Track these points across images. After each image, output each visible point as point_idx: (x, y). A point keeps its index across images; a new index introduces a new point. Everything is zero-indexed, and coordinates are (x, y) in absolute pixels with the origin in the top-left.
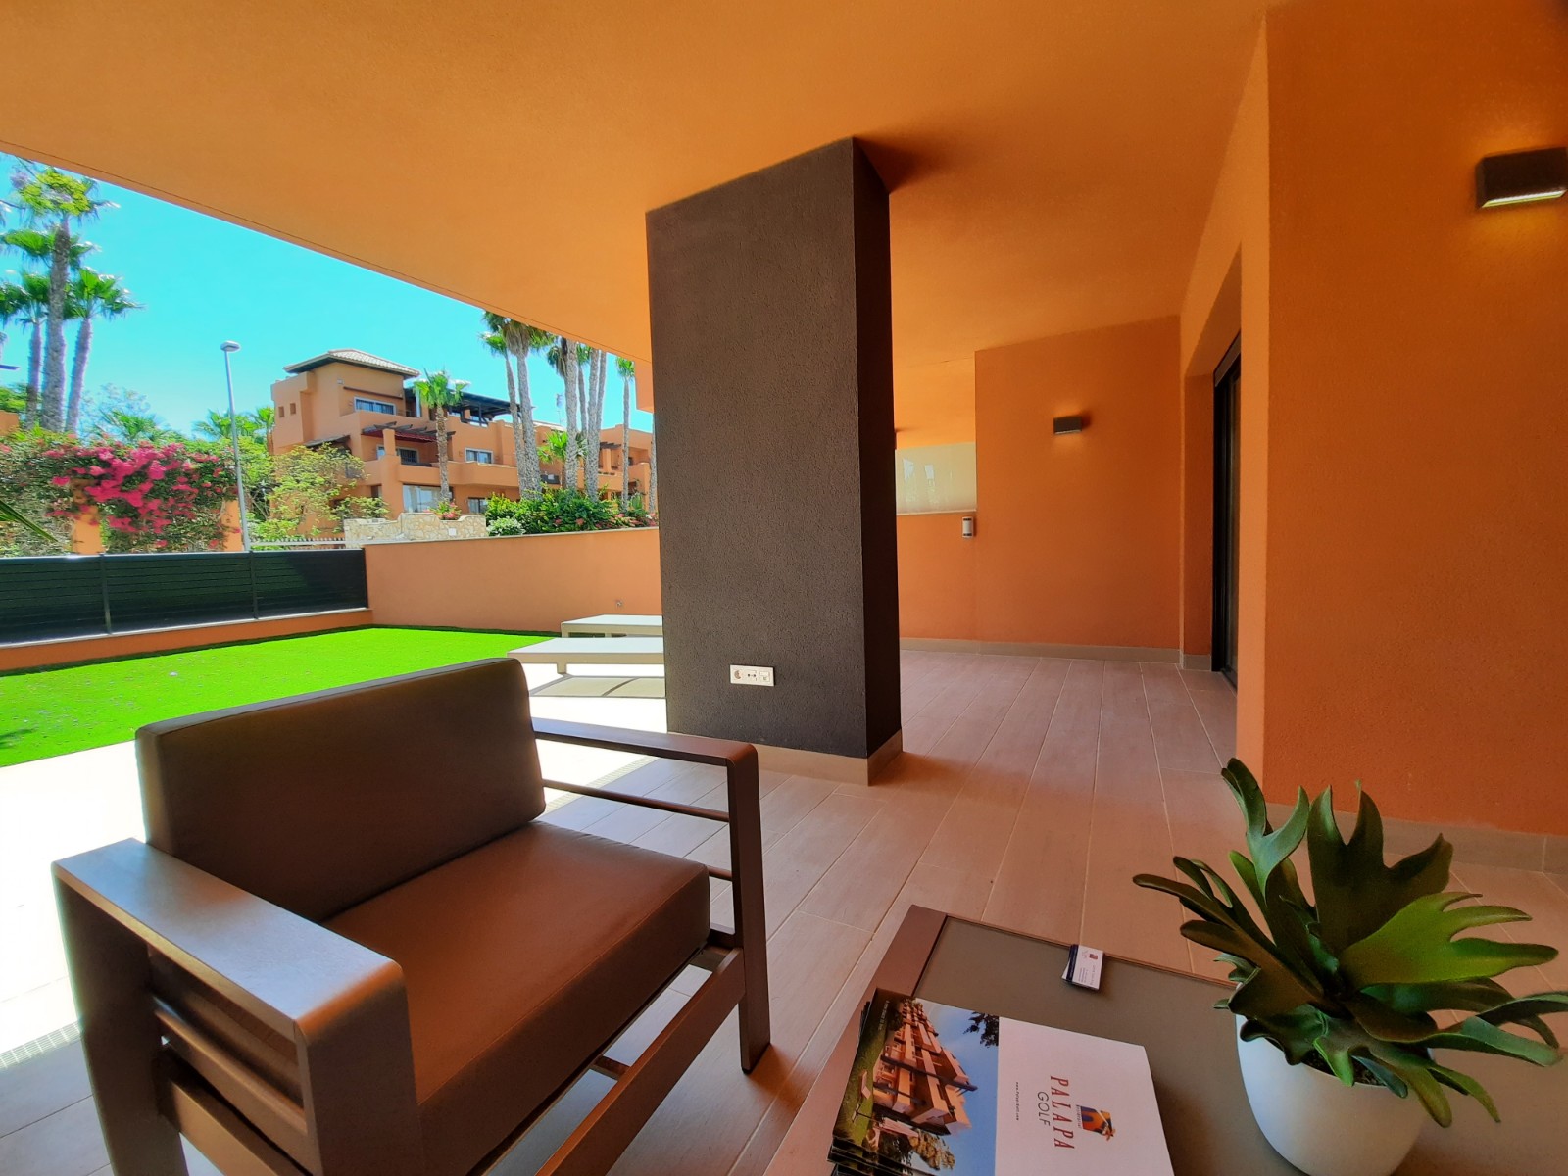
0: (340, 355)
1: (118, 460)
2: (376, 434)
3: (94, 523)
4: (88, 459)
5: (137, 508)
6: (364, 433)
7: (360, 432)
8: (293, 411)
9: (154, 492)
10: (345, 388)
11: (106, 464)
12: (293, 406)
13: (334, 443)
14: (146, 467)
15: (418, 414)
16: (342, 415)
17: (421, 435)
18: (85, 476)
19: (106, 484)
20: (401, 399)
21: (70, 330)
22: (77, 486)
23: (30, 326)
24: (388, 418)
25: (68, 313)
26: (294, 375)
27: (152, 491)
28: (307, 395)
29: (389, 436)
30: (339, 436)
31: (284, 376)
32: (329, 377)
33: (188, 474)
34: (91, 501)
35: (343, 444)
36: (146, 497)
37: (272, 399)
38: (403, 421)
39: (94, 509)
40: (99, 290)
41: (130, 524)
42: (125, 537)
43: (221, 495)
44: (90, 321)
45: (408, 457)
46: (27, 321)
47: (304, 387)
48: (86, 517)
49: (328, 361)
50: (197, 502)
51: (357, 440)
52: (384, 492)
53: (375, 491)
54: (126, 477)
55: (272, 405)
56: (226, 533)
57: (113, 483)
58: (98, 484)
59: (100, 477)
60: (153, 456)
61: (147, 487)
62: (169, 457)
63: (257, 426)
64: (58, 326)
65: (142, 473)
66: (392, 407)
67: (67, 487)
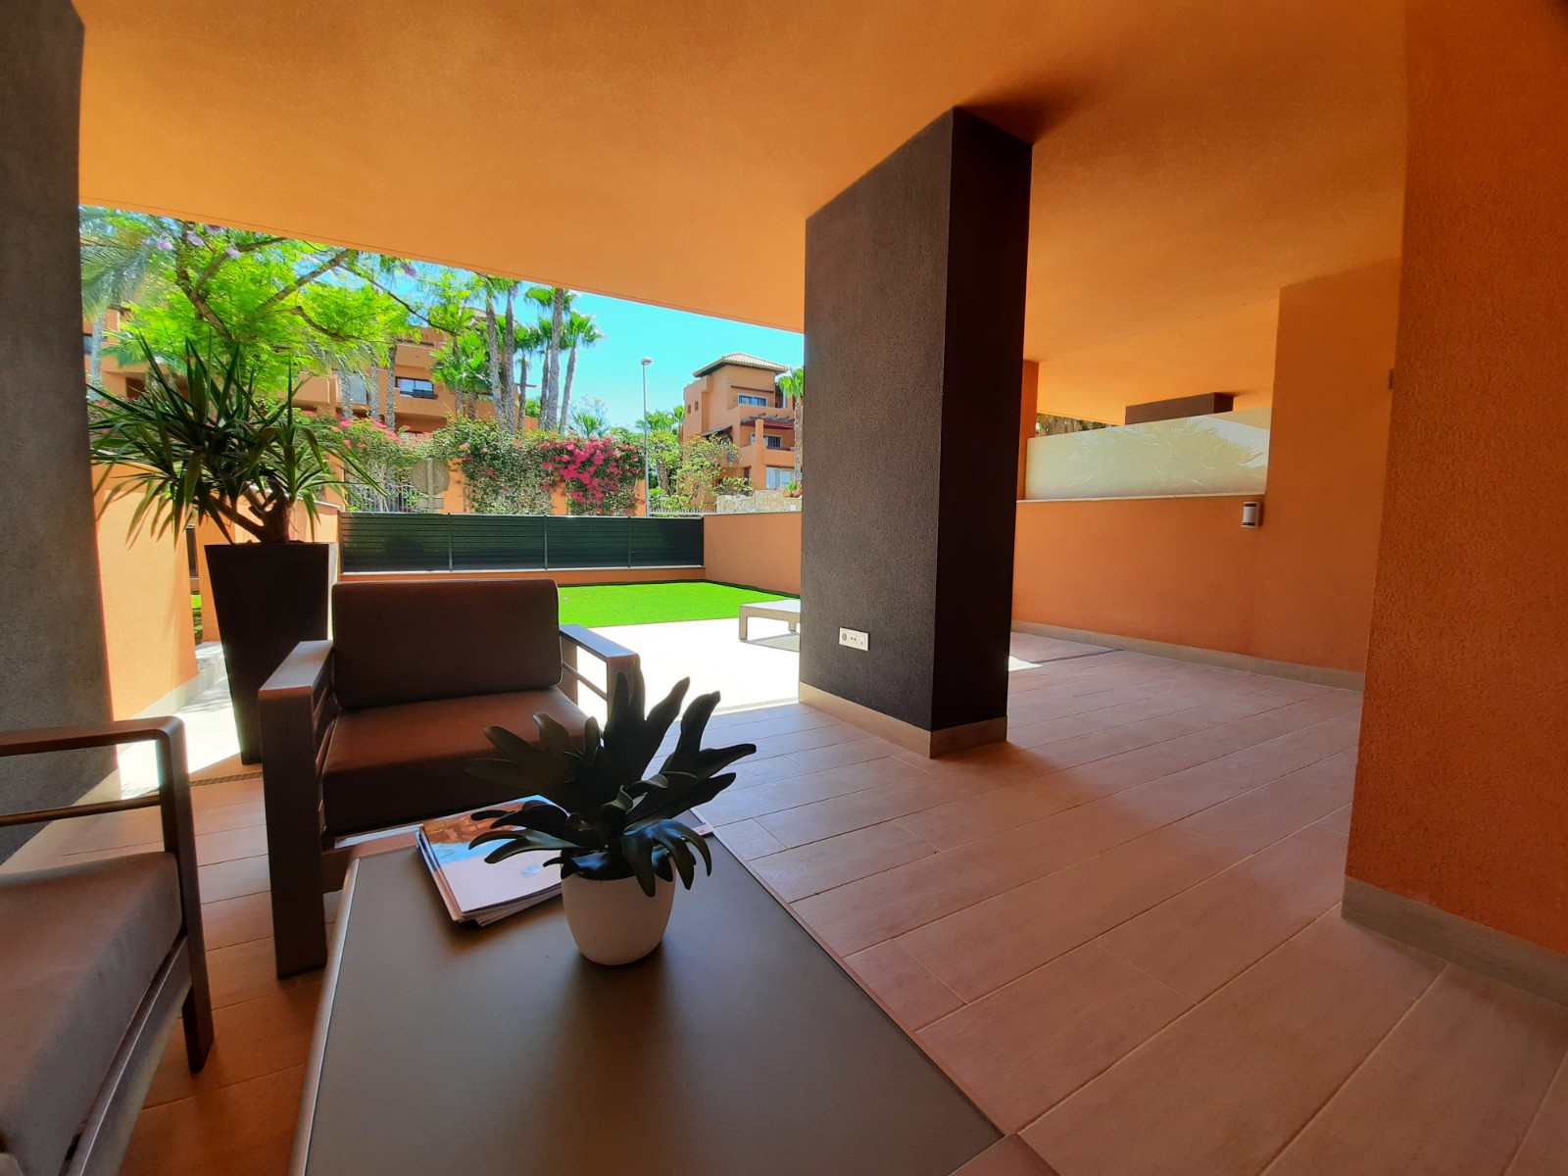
0: (730, 359)
1: (577, 450)
2: (750, 424)
3: (563, 494)
4: (561, 450)
5: (586, 485)
6: (742, 424)
7: (739, 423)
8: (697, 408)
9: (596, 474)
10: (732, 387)
11: (571, 453)
12: (697, 403)
13: (720, 433)
14: (592, 455)
15: (784, 405)
16: (729, 409)
17: (785, 423)
18: (560, 462)
19: (571, 467)
20: (772, 392)
21: (563, 358)
22: (556, 469)
23: (544, 355)
24: (762, 409)
25: (563, 346)
26: (699, 379)
27: (596, 472)
28: (706, 394)
29: (760, 423)
30: (724, 427)
31: (693, 380)
32: (723, 379)
33: (617, 461)
34: (562, 480)
35: (726, 434)
36: (592, 477)
37: (684, 399)
38: (771, 411)
39: (563, 485)
40: (581, 326)
41: (583, 496)
42: (579, 505)
43: (635, 475)
44: (576, 350)
45: (774, 443)
46: (542, 352)
47: (705, 389)
48: (559, 490)
49: (721, 365)
50: (621, 481)
51: (737, 430)
52: (752, 472)
53: (746, 471)
54: (582, 462)
55: (683, 404)
56: (637, 504)
57: (574, 467)
58: (567, 468)
59: (568, 462)
60: (596, 447)
61: (592, 469)
62: (607, 447)
63: (674, 421)
64: (556, 355)
65: (589, 461)
66: (764, 400)
67: (550, 469)
